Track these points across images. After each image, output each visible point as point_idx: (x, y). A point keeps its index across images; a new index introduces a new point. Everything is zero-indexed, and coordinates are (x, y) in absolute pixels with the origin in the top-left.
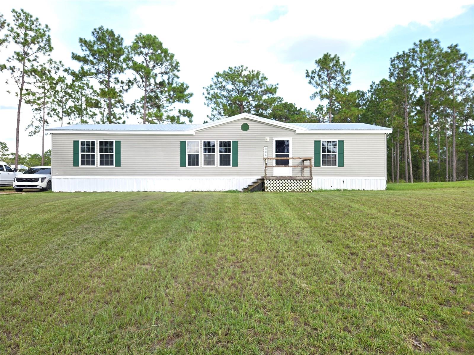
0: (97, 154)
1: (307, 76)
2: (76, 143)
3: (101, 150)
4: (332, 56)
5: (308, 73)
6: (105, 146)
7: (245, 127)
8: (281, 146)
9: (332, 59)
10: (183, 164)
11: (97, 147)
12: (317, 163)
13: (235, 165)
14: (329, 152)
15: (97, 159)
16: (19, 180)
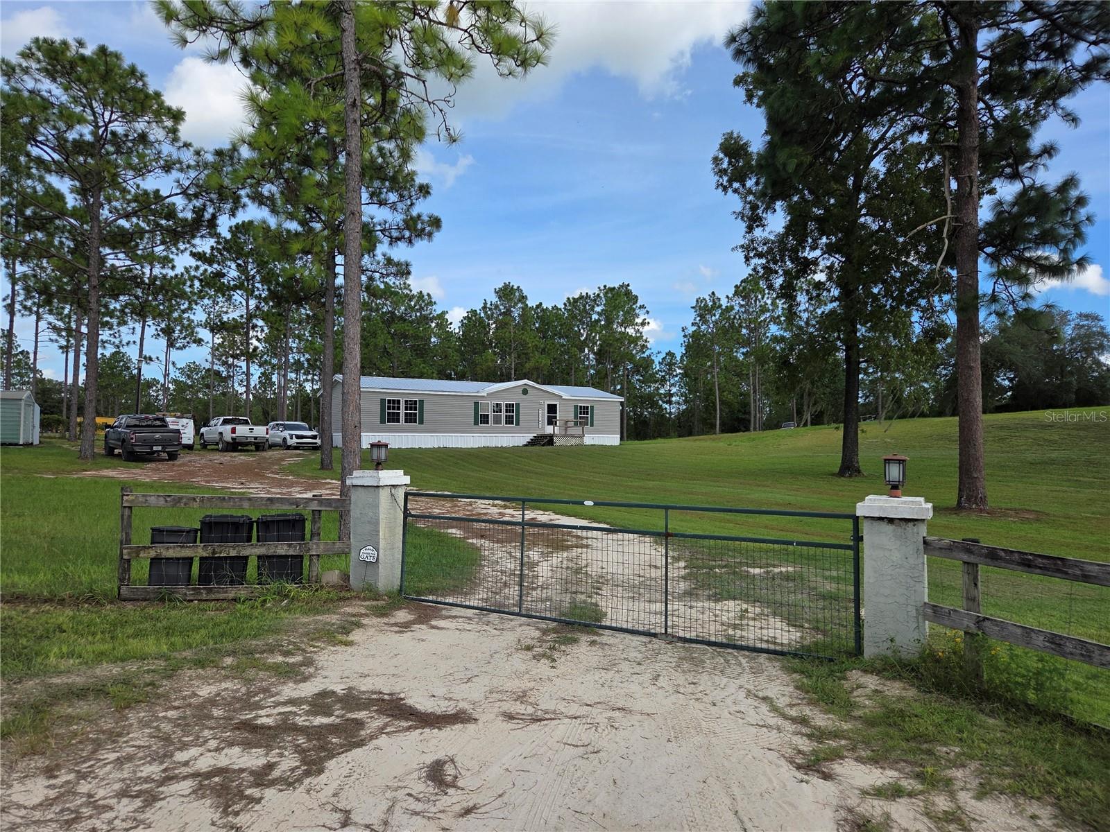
0: (402, 412)
2: (383, 401)
3: (406, 409)
6: (411, 405)
7: (525, 392)
8: (552, 409)
10: (476, 423)
11: (402, 406)
12: (576, 424)
13: (518, 424)
14: (584, 415)
15: (402, 417)
16: (298, 437)
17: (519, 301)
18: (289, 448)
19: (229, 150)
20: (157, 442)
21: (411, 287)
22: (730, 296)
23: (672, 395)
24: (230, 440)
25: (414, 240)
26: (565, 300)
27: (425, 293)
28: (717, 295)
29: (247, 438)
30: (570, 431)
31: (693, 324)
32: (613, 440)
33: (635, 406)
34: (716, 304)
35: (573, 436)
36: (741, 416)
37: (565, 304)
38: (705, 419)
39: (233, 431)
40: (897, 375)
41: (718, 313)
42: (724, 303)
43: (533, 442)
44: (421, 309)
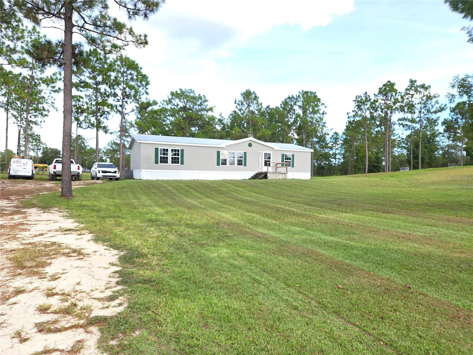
0: (170, 156)
1: (235, 103)
2: (157, 149)
3: (172, 155)
6: (176, 152)
7: (250, 145)
10: (218, 164)
11: (170, 153)
12: (283, 165)
13: (245, 165)
14: (288, 160)
15: (170, 160)
16: (103, 172)
17: (254, 99)
18: (98, 179)
21: (195, 92)
22: (376, 94)
23: (336, 154)
24: (53, 173)
26: (281, 103)
27: (202, 95)
28: (368, 93)
30: (279, 170)
31: (353, 111)
32: (306, 175)
33: (317, 160)
34: (367, 99)
35: (280, 173)
36: (375, 164)
37: (281, 105)
38: (356, 166)
39: (55, 167)
40: (458, 144)
41: (369, 103)
42: (373, 98)
43: (255, 177)
44: (201, 104)
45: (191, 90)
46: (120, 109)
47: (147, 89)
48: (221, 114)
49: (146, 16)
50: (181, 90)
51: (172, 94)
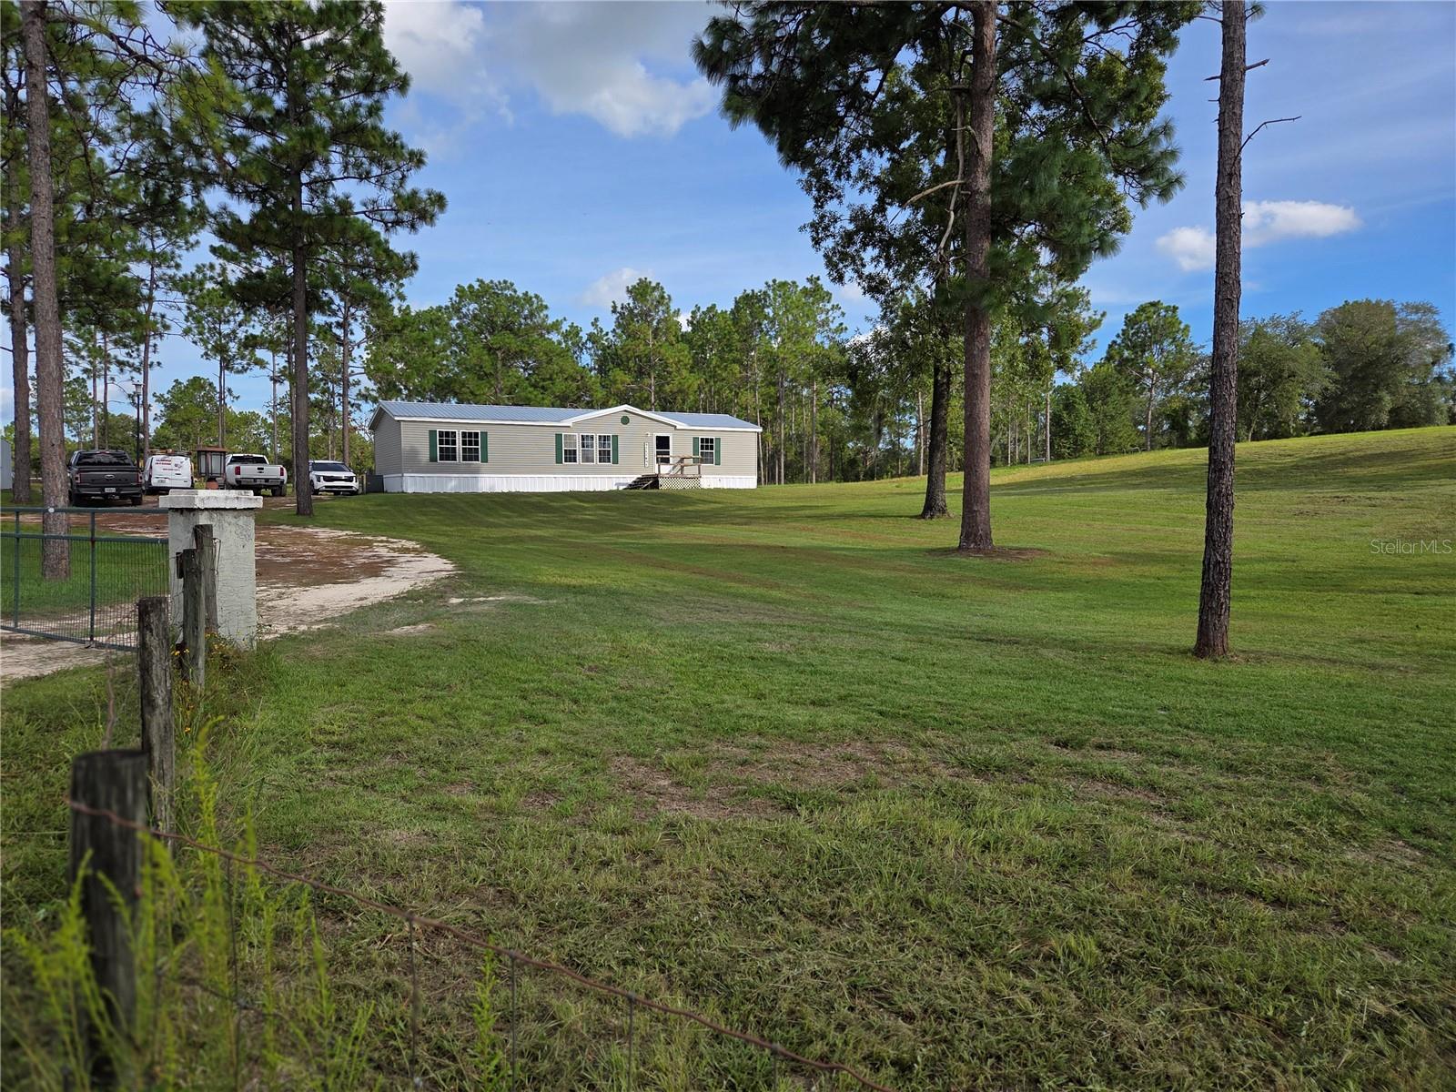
0: (459, 446)
1: (614, 312)
2: (432, 433)
3: (464, 443)
4: (653, 284)
5: (615, 307)
6: (470, 438)
7: (625, 421)
8: (663, 443)
9: (654, 289)
11: (459, 439)
12: (695, 460)
13: (616, 462)
14: (707, 450)
15: (459, 454)
16: (328, 479)
17: (659, 303)
19: (149, 114)
20: (109, 482)
21: (515, 287)
25: (418, 224)
27: (531, 294)
29: (255, 480)
30: (687, 471)
32: (750, 482)
35: (688, 477)
39: (238, 471)
43: (637, 485)
44: (532, 315)
45: (505, 282)
46: (339, 332)
47: (402, 285)
48: (596, 320)
49: (413, 227)
50: (481, 282)
51: (461, 292)
